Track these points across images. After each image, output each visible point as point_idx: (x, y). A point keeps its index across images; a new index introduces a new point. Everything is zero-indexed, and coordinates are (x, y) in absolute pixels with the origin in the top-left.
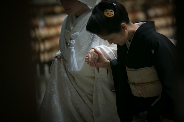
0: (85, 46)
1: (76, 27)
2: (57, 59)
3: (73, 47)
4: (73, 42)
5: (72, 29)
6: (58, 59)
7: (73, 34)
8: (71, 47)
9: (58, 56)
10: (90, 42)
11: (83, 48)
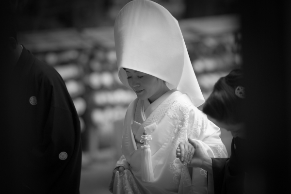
0: (165, 143)
1: (151, 116)
2: (118, 172)
3: (149, 146)
4: (148, 137)
5: (144, 120)
6: (120, 172)
7: (148, 127)
8: (145, 146)
9: (119, 167)
10: (173, 138)
11: (163, 146)
